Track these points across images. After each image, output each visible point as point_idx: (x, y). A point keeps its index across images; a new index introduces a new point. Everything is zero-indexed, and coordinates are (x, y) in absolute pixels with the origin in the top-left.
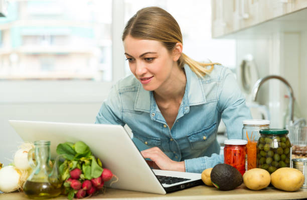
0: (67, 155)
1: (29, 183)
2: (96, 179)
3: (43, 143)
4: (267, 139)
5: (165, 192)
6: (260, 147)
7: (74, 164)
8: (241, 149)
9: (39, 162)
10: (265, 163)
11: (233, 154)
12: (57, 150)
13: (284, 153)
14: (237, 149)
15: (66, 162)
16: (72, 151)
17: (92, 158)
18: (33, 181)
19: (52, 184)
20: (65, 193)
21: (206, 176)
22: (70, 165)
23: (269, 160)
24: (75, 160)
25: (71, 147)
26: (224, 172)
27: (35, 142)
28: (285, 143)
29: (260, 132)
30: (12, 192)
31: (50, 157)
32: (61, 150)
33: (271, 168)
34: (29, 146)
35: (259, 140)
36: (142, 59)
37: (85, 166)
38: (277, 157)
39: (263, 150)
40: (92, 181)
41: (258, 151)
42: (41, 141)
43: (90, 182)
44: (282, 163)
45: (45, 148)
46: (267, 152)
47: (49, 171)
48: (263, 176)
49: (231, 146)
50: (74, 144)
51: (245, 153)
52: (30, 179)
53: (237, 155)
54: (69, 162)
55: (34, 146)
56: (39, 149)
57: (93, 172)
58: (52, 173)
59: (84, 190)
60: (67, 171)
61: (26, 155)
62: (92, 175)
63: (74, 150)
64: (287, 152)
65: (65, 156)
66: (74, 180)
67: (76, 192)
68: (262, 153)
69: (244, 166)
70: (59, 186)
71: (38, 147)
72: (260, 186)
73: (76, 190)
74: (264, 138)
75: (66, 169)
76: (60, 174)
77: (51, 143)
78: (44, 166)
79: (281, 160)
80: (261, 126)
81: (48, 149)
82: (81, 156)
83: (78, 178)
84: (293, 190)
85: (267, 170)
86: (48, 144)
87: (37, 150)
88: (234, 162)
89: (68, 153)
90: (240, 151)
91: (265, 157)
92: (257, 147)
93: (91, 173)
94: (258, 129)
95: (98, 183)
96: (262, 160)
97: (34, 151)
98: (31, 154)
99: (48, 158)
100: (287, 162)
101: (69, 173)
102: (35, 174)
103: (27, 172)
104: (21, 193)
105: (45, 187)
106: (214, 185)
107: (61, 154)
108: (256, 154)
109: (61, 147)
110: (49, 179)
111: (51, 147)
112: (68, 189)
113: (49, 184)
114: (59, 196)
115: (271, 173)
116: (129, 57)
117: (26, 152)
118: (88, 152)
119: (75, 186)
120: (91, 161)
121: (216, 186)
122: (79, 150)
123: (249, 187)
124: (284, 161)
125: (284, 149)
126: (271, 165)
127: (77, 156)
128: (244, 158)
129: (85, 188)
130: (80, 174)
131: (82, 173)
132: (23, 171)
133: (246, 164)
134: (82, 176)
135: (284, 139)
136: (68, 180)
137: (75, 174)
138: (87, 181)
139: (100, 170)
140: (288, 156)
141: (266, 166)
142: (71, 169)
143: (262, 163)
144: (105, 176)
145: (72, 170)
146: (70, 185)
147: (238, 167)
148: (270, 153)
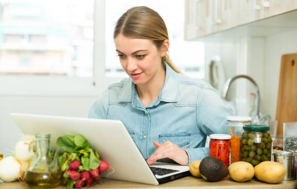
0: (66, 147)
1: (30, 174)
2: (94, 170)
3: (44, 136)
4: (251, 135)
5: (157, 183)
6: (244, 141)
7: (74, 156)
8: (225, 142)
9: (40, 154)
10: (248, 156)
11: (218, 148)
12: (57, 142)
13: (266, 148)
14: (222, 143)
15: (65, 154)
16: (71, 144)
17: (90, 150)
18: (34, 171)
19: (52, 175)
20: (65, 183)
21: (194, 168)
22: (70, 157)
23: (252, 154)
24: (75, 152)
25: (71, 141)
26: (212, 165)
27: (36, 134)
28: (267, 138)
29: (244, 128)
30: (13, 182)
31: (50, 150)
32: (61, 142)
33: (254, 162)
34: (30, 138)
35: (243, 135)
36: (134, 56)
37: (84, 157)
38: (259, 151)
39: (247, 144)
40: (90, 172)
41: (242, 146)
42: (42, 134)
43: (88, 173)
44: (264, 156)
45: (46, 141)
46: (250, 147)
47: (49, 163)
48: (248, 169)
49: (216, 140)
50: (74, 137)
51: (229, 146)
52: (31, 169)
53: (222, 149)
54: (68, 154)
55: (35, 139)
56: (39, 141)
57: (91, 164)
58: (52, 164)
59: (83, 181)
60: (66, 162)
61: (27, 147)
62: (91, 167)
63: (74, 143)
64: (268, 147)
65: (65, 148)
66: (74, 171)
67: (75, 183)
68: (246, 147)
69: (228, 159)
70: (59, 177)
71: (38, 139)
72: (245, 178)
73: (75, 180)
74: (248, 133)
75: (66, 160)
76: (60, 165)
77: (52, 136)
78: (44, 158)
79: (263, 154)
80: (244, 122)
81: (49, 142)
82: (80, 149)
83: (76, 169)
84: (276, 182)
85: (250, 163)
86: (49, 137)
87: (38, 143)
88: (219, 155)
89: (68, 145)
90: (225, 145)
91: (249, 151)
92: (241, 142)
93: (89, 165)
94: (241, 125)
95: (96, 174)
96: (245, 153)
97: (35, 144)
98: (32, 146)
99: (48, 150)
100: (268, 155)
101: (69, 164)
102: (36, 165)
103: (27, 163)
104: (22, 183)
105: (45, 177)
106: (202, 176)
107: (61, 146)
108: (239, 148)
109: (61, 140)
110: (49, 170)
111: (51, 139)
112: (67, 179)
113: (50, 175)
114: (58, 186)
115: (254, 166)
116: (120, 54)
117: (27, 144)
118: (86, 144)
119: (74, 177)
120: (89, 153)
121: (204, 177)
122: (78, 143)
123: (234, 179)
124: (266, 155)
125: (266, 144)
126: (254, 158)
127: (76, 148)
128: (228, 152)
129: (84, 179)
130: (79, 166)
131: (81, 164)
132: (24, 161)
133: (230, 157)
134: (81, 168)
135: (266, 135)
136: (68, 171)
137: (73, 165)
138: (85, 172)
139: (98, 162)
140: (269, 150)
141: (249, 159)
142: (70, 160)
143: (246, 156)
144: (103, 168)
145: (72, 162)
146: (69, 175)
147: (222, 159)
148: (253, 148)
